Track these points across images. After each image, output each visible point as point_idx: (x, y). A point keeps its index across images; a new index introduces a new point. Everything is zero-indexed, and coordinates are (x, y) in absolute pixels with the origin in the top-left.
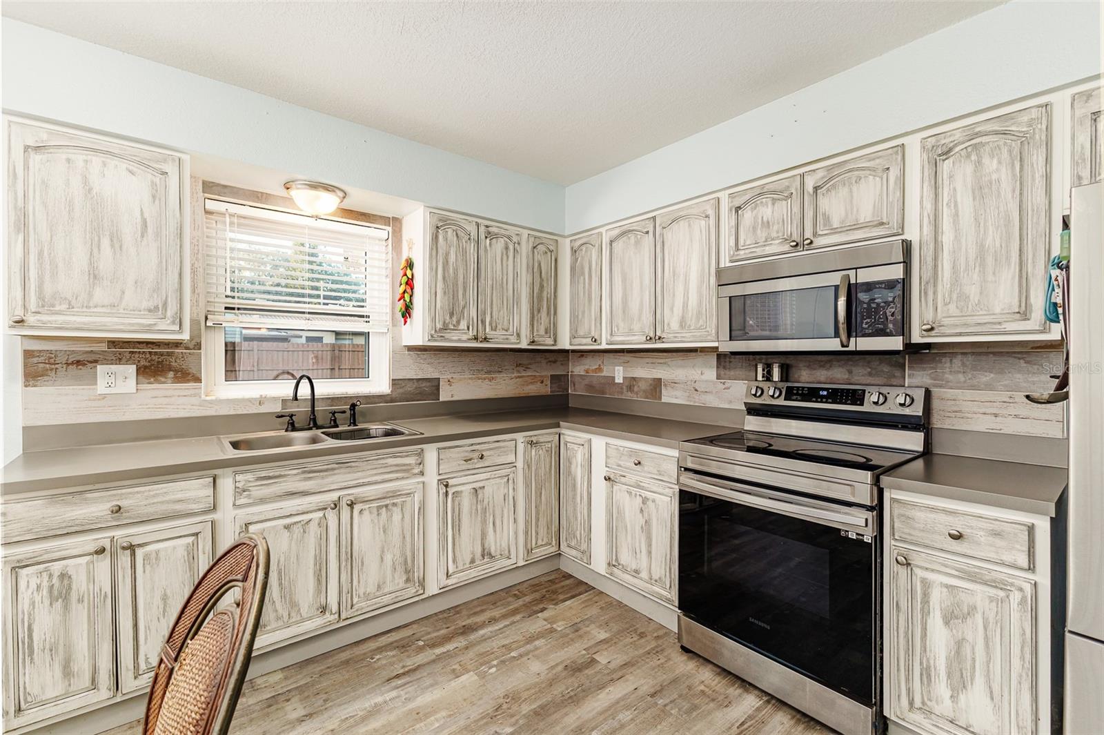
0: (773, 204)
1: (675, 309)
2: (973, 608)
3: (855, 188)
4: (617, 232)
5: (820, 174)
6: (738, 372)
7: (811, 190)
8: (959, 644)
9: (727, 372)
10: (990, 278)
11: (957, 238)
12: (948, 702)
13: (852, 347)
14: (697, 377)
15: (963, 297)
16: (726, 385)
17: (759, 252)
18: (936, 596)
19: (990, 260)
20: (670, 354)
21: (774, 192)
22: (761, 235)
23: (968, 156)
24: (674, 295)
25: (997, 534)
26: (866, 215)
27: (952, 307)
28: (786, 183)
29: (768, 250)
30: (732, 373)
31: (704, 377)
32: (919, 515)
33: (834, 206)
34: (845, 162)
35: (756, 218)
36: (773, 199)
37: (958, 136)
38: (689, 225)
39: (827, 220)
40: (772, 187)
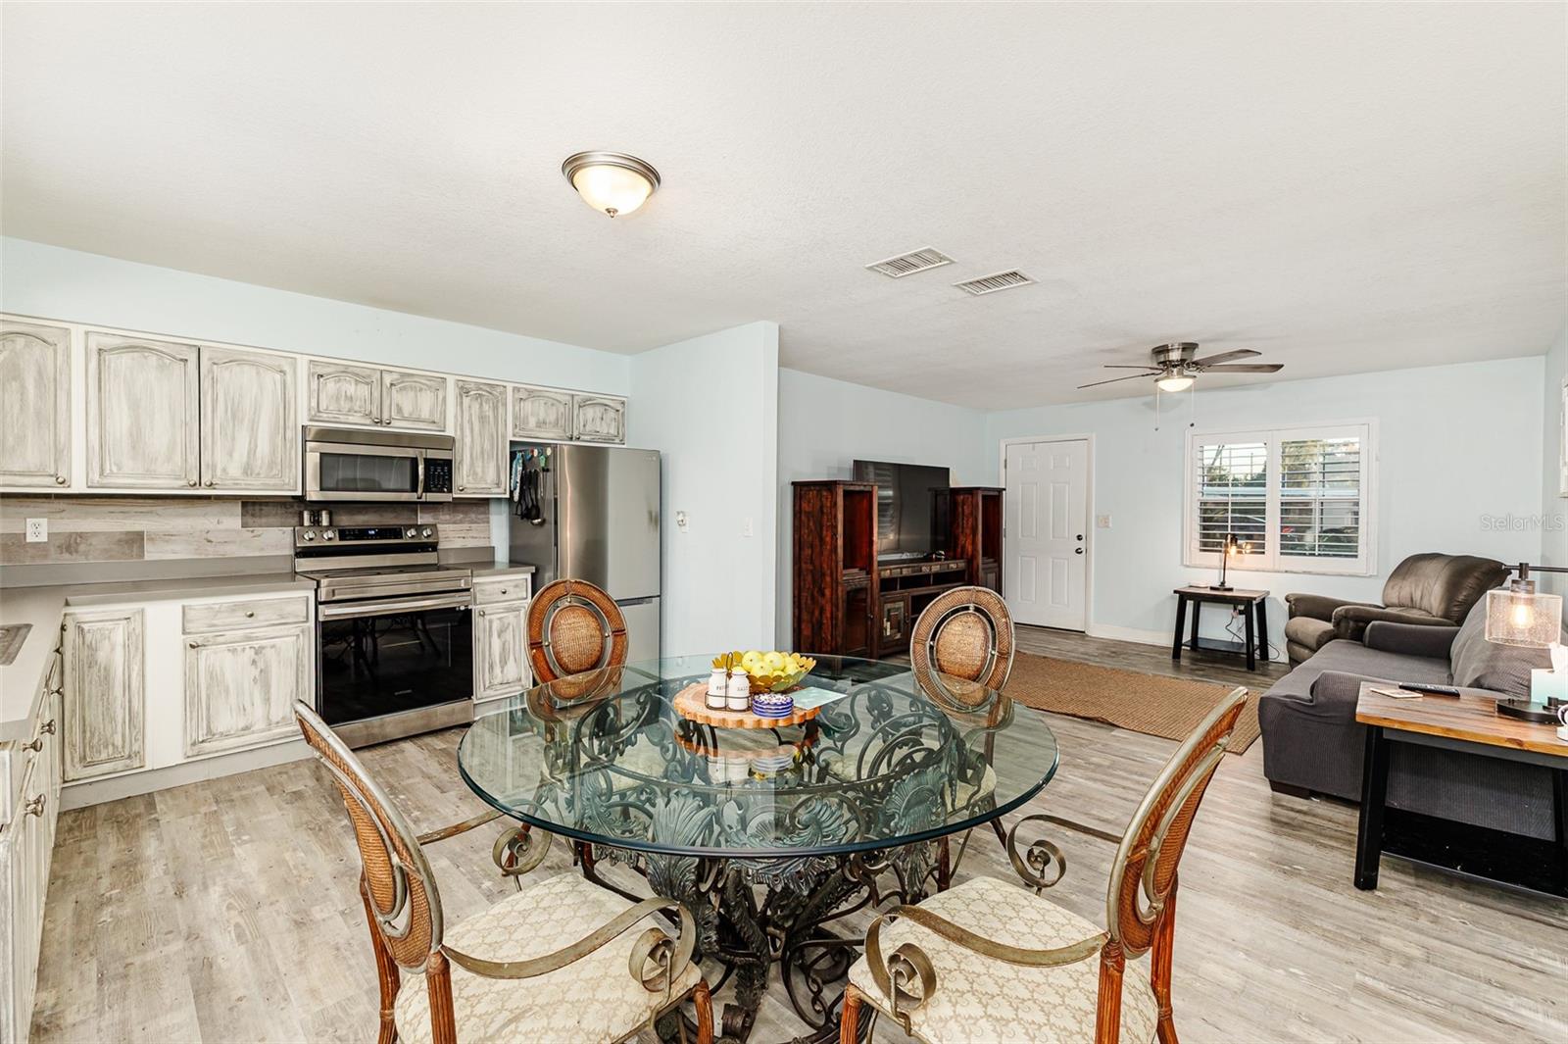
0: (356, 384)
1: (236, 455)
2: (509, 624)
3: (419, 394)
4: (118, 342)
5: (395, 376)
6: (272, 520)
7: (389, 385)
8: (504, 644)
9: (257, 520)
10: (486, 465)
11: (472, 441)
12: (500, 674)
13: (423, 499)
14: (211, 527)
15: (475, 474)
16: (255, 533)
17: (342, 418)
18: (496, 626)
19: (486, 456)
20: (160, 501)
21: (357, 375)
22: (345, 405)
23: (477, 399)
24: (233, 439)
25: (516, 586)
26: (425, 414)
27: (470, 478)
28: (368, 372)
29: (351, 419)
30: (264, 520)
31: (220, 527)
32: (487, 587)
33: (405, 400)
34: (413, 375)
35: (339, 390)
36: (356, 380)
37: (472, 386)
38: (258, 373)
39: (400, 410)
40: (357, 371)
